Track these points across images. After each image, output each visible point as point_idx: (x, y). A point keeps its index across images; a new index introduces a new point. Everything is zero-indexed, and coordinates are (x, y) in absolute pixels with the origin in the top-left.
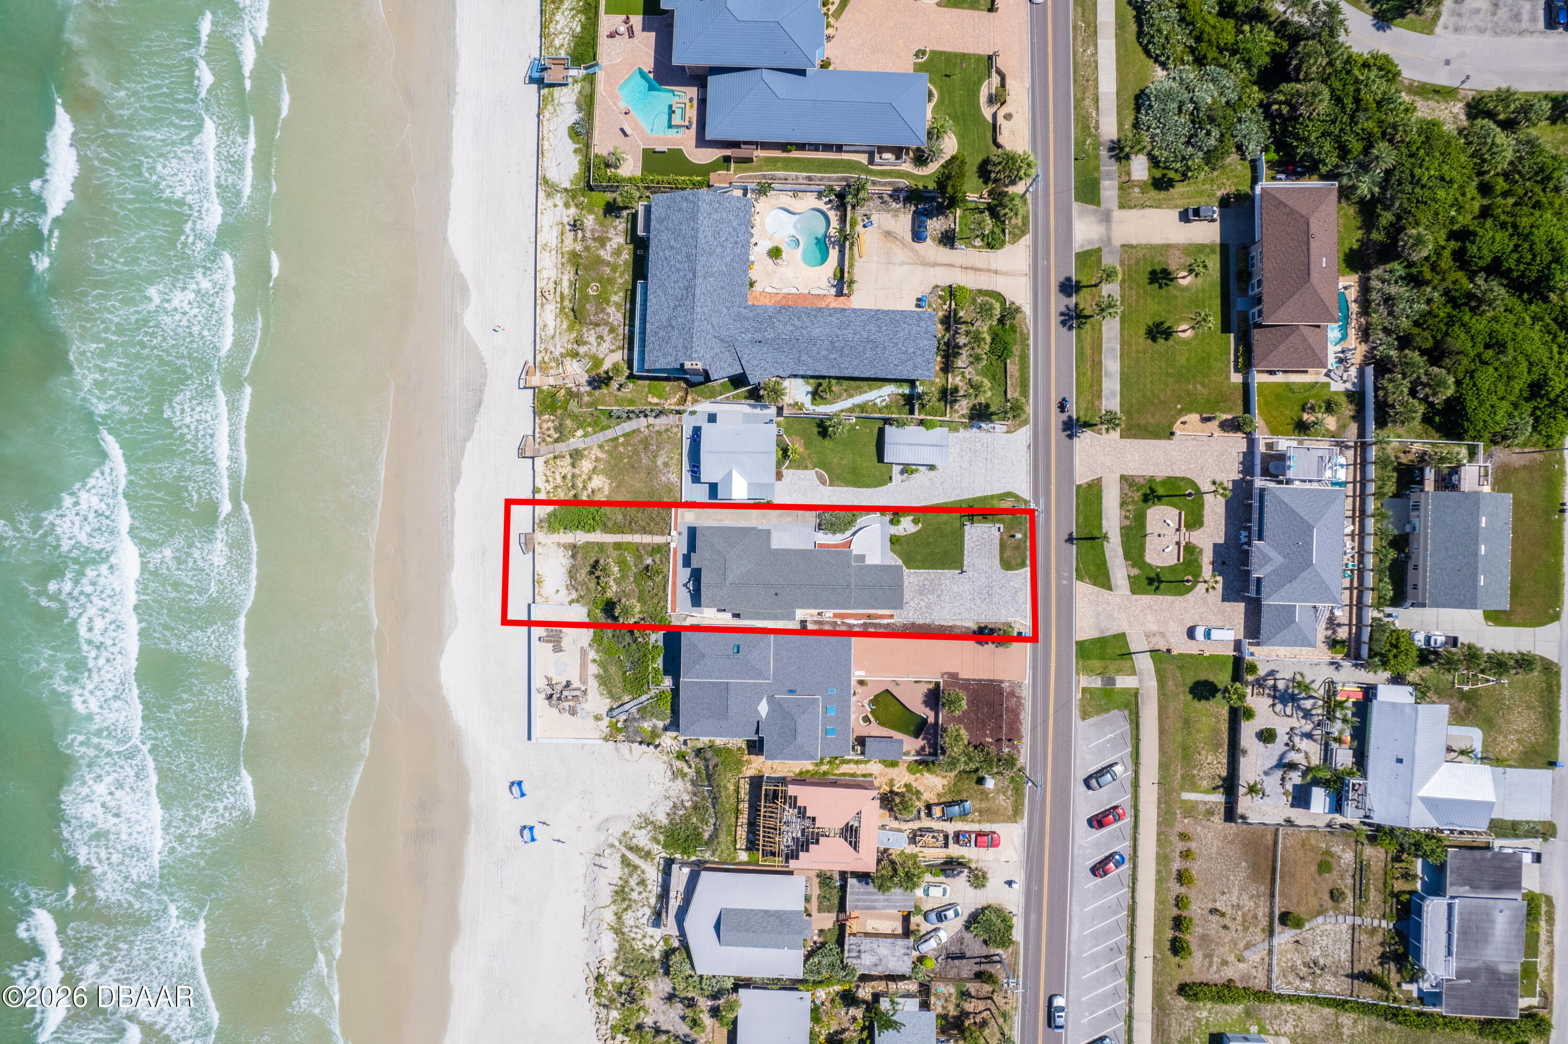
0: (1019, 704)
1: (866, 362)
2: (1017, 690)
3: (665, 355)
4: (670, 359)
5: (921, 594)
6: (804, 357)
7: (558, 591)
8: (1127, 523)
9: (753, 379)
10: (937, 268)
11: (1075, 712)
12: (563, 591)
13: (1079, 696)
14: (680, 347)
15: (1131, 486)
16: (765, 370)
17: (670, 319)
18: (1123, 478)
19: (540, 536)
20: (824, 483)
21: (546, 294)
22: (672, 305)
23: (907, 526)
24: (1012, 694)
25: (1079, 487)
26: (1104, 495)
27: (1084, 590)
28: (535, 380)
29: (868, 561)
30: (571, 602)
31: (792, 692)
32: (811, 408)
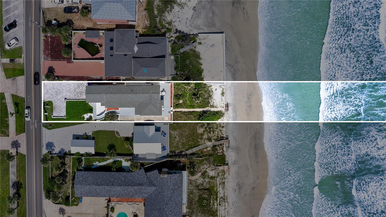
0: (44, 52)
1: (101, 178)
2: (46, 57)
3: (175, 179)
4: (173, 178)
5: (81, 92)
6: (123, 179)
7: (216, 90)
8: (6, 119)
9: (143, 170)
10: (77, 212)
11: (24, 49)
12: (214, 90)
13: (23, 55)
14: (169, 182)
15: (5, 133)
16: (138, 174)
17: (174, 193)
18: (8, 136)
19: (223, 110)
20: (117, 132)
21: (223, 200)
22: (173, 198)
23: (86, 116)
24: (47, 56)
25: (24, 132)
26: (15, 129)
27: (22, 94)
28: (226, 167)
29: (100, 104)
30: (210, 86)
31: (126, 55)
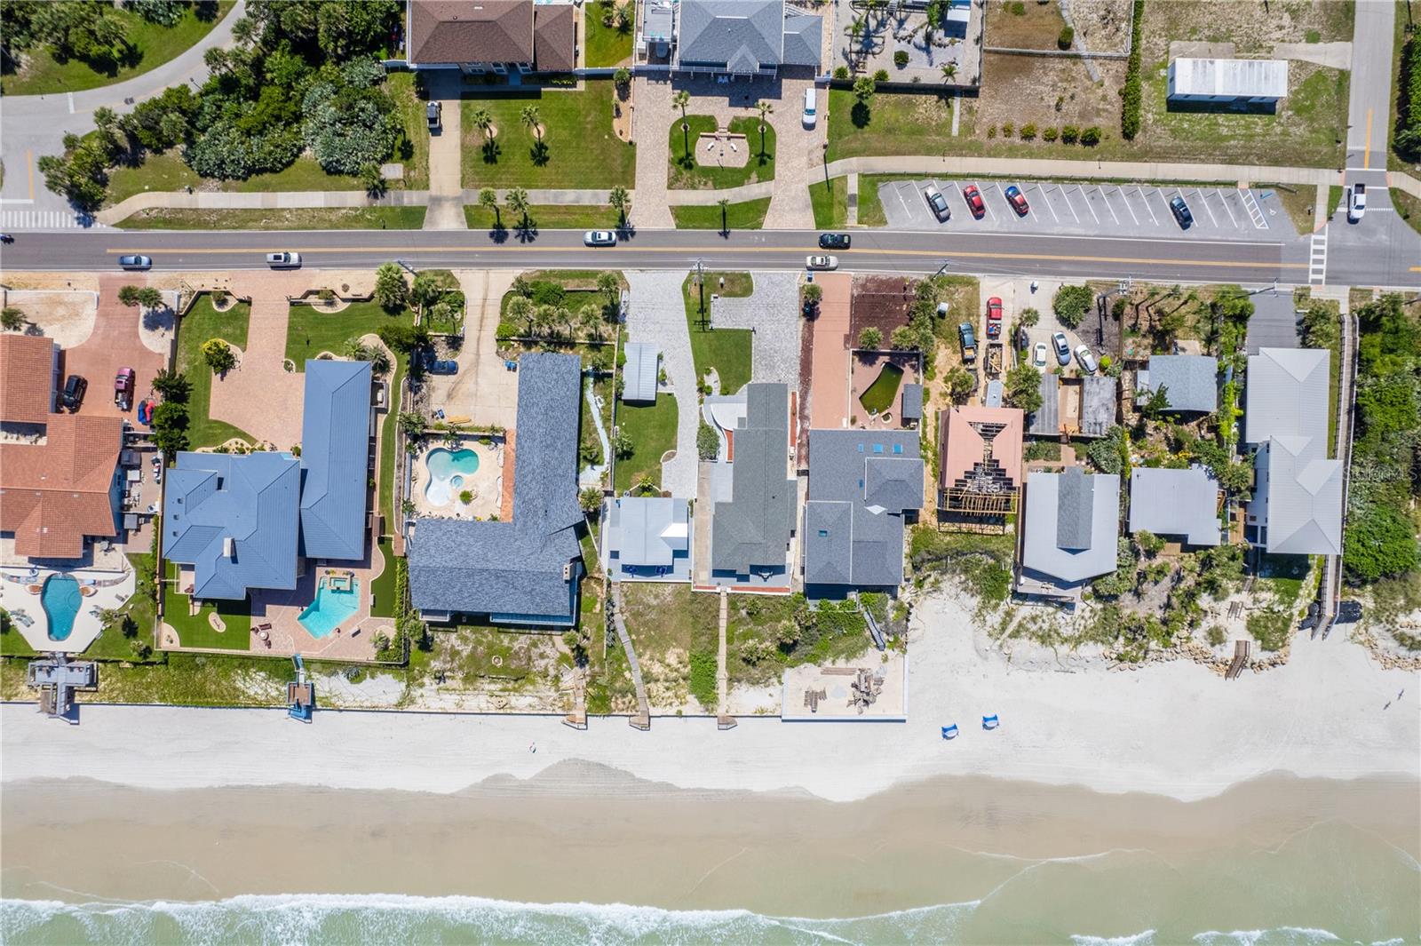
0: (872, 280)
1: (565, 416)
2: (860, 282)
3: (558, 597)
4: (561, 593)
5: (774, 367)
6: (560, 471)
7: (770, 695)
8: (710, 183)
9: (579, 518)
10: (481, 352)
11: (880, 230)
12: (771, 690)
13: (865, 226)
14: (551, 584)
15: (677, 180)
16: (571, 507)
17: (525, 593)
18: (669, 188)
19: (721, 711)
20: (674, 454)
21: (502, 704)
22: (513, 590)
23: (713, 380)
24: (863, 286)
25: (678, 227)
26: (685, 204)
27: (770, 223)
28: (579, 714)
29: (745, 415)
30: (780, 683)
31: (861, 484)
32: (606, 465)
